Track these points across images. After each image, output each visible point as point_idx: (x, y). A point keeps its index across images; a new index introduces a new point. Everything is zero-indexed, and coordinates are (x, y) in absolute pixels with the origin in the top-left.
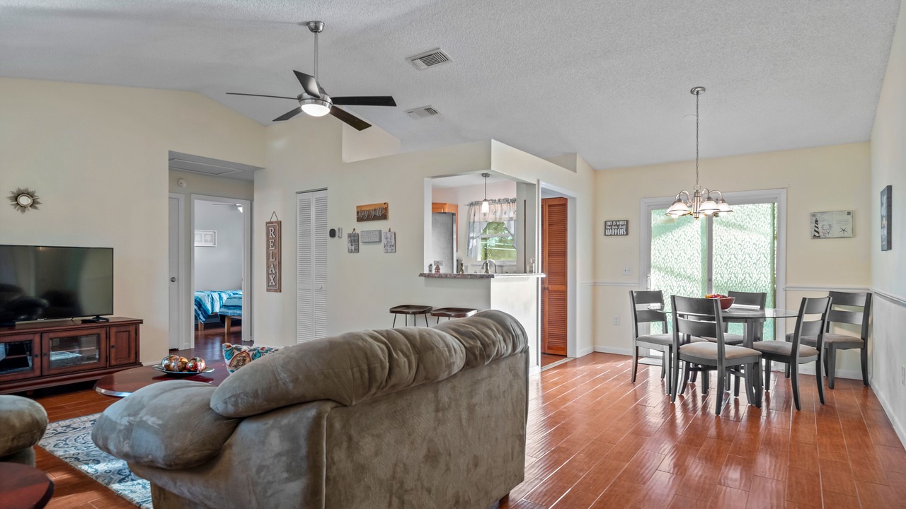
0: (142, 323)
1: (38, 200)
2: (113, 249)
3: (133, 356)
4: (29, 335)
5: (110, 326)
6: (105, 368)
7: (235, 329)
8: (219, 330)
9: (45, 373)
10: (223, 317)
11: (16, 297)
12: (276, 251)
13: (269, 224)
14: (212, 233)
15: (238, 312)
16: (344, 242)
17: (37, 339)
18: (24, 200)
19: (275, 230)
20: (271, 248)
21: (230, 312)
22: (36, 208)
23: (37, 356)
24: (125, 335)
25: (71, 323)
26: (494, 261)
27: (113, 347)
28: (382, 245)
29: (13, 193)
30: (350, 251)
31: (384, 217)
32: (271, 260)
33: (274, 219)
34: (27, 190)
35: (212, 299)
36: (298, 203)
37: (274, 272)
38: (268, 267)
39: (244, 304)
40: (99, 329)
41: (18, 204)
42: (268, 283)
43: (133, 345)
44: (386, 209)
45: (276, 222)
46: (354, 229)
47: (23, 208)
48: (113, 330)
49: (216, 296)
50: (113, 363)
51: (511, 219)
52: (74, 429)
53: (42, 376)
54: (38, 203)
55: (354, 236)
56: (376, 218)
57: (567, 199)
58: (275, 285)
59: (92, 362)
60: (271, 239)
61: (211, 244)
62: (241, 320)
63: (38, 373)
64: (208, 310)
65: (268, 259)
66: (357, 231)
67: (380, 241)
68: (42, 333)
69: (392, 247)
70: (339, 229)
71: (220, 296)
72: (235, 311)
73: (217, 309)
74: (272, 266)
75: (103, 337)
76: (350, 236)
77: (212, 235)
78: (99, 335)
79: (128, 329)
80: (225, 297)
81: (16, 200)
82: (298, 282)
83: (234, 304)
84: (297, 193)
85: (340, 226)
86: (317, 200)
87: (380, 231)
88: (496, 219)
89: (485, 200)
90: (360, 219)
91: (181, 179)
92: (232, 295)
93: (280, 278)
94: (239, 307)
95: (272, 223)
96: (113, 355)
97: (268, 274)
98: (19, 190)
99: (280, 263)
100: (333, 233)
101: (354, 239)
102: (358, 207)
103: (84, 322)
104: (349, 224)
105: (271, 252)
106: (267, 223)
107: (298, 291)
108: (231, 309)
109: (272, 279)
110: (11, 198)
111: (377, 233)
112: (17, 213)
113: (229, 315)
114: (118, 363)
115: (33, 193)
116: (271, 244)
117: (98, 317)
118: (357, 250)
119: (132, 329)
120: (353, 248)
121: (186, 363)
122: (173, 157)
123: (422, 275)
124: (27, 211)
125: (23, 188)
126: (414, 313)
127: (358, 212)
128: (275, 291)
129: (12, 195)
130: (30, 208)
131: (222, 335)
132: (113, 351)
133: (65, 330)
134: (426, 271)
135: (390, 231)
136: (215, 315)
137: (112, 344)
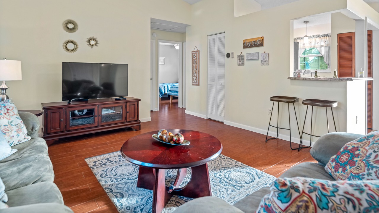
0: (140, 101)
1: (98, 42)
2: (128, 64)
3: (136, 117)
4: (93, 106)
5: (127, 102)
6: (124, 122)
7: (174, 101)
8: (167, 101)
9: (100, 125)
10: (169, 96)
11: (92, 85)
12: (197, 65)
13: (193, 52)
14: (163, 58)
15: (176, 94)
16: (235, 60)
17: (96, 108)
18: (93, 42)
19: (196, 55)
20: (194, 64)
21: (172, 94)
22: (97, 46)
23: (96, 116)
24: (133, 106)
25: (111, 100)
26: (311, 70)
27: (128, 112)
28: (260, 61)
29: (88, 39)
30: (239, 65)
31: (261, 45)
32: (194, 70)
33: (196, 50)
34: (93, 37)
35: (164, 87)
36: (208, 41)
37: (196, 76)
38: (193, 73)
39: (180, 90)
40: (122, 104)
41: (90, 44)
42: (193, 81)
43: (136, 111)
44: (263, 40)
45: (197, 51)
46: (241, 53)
47: (92, 46)
48: (128, 104)
49: (166, 86)
50: (128, 120)
51: (322, 46)
52: (111, 161)
53: (98, 126)
54: (98, 43)
55: (242, 56)
56: (256, 46)
57: (372, 31)
58: (196, 82)
59: (119, 119)
60: (194, 59)
61: (163, 63)
62: (178, 98)
63: (96, 125)
64: (163, 92)
65: (193, 69)
66: (243, 54)
67: (259, 59)
68: (98, 105)
69: (266, 62)
70: (232, 53)
71: (167, 86)
72: (175, 93)
73: (166, 92)
74: (195, 73)
75: (124, 107)
76: (239, 56)
77: (163, 59)
78: (122, 106)
79: (134, 104)
80: (169, 86)
81: (89, 43)
82: (208, 81)
83: (174, 90)
84: (208, 36)
85: (232, 52)
86: (219, 38)
87: (258, 53)
88: (311, 46)
89: (306, 36)
90: (245, 47)
91: (154, 33)
92: (172, 85)
93: (199, 79)
94: (177, 92)
95: (195, 51)
96: (128, 117)
97: (193, 77)
98: (90, 37)
99: (199, 71)
100: (228, 55)
101: (241, 58)
102: (244, 40)
103: (116, 100)
104: (238, 50)
105: (194, 66)
106: (192, 52)
107: (208, 86)
108: (173, 92)
109: (195, 79)
110: (87, 41)
111: (257, 54)
112: (89, 48)
113: (172, 95)
114: (130, 120)
115: (96, 39)
116: (194, 62)
117: (122, 97)
118: (243, 64)
119: (136, 103)
120: (241, 63)
121: (172, 137)
122: (153, 22)
123: (289, 78)
124: (93, 47)
125: (92, 36)
126: (288, 102)
127: (244, 43)
128: (197, 85)
129: (88, 40)
130: (94, 46)
131: (169, 104)
132: (128, 114)
133: (108, 104)
134: (292, 76)
135: (265, 53)
136: (166, 94)
137: (128, 111)
